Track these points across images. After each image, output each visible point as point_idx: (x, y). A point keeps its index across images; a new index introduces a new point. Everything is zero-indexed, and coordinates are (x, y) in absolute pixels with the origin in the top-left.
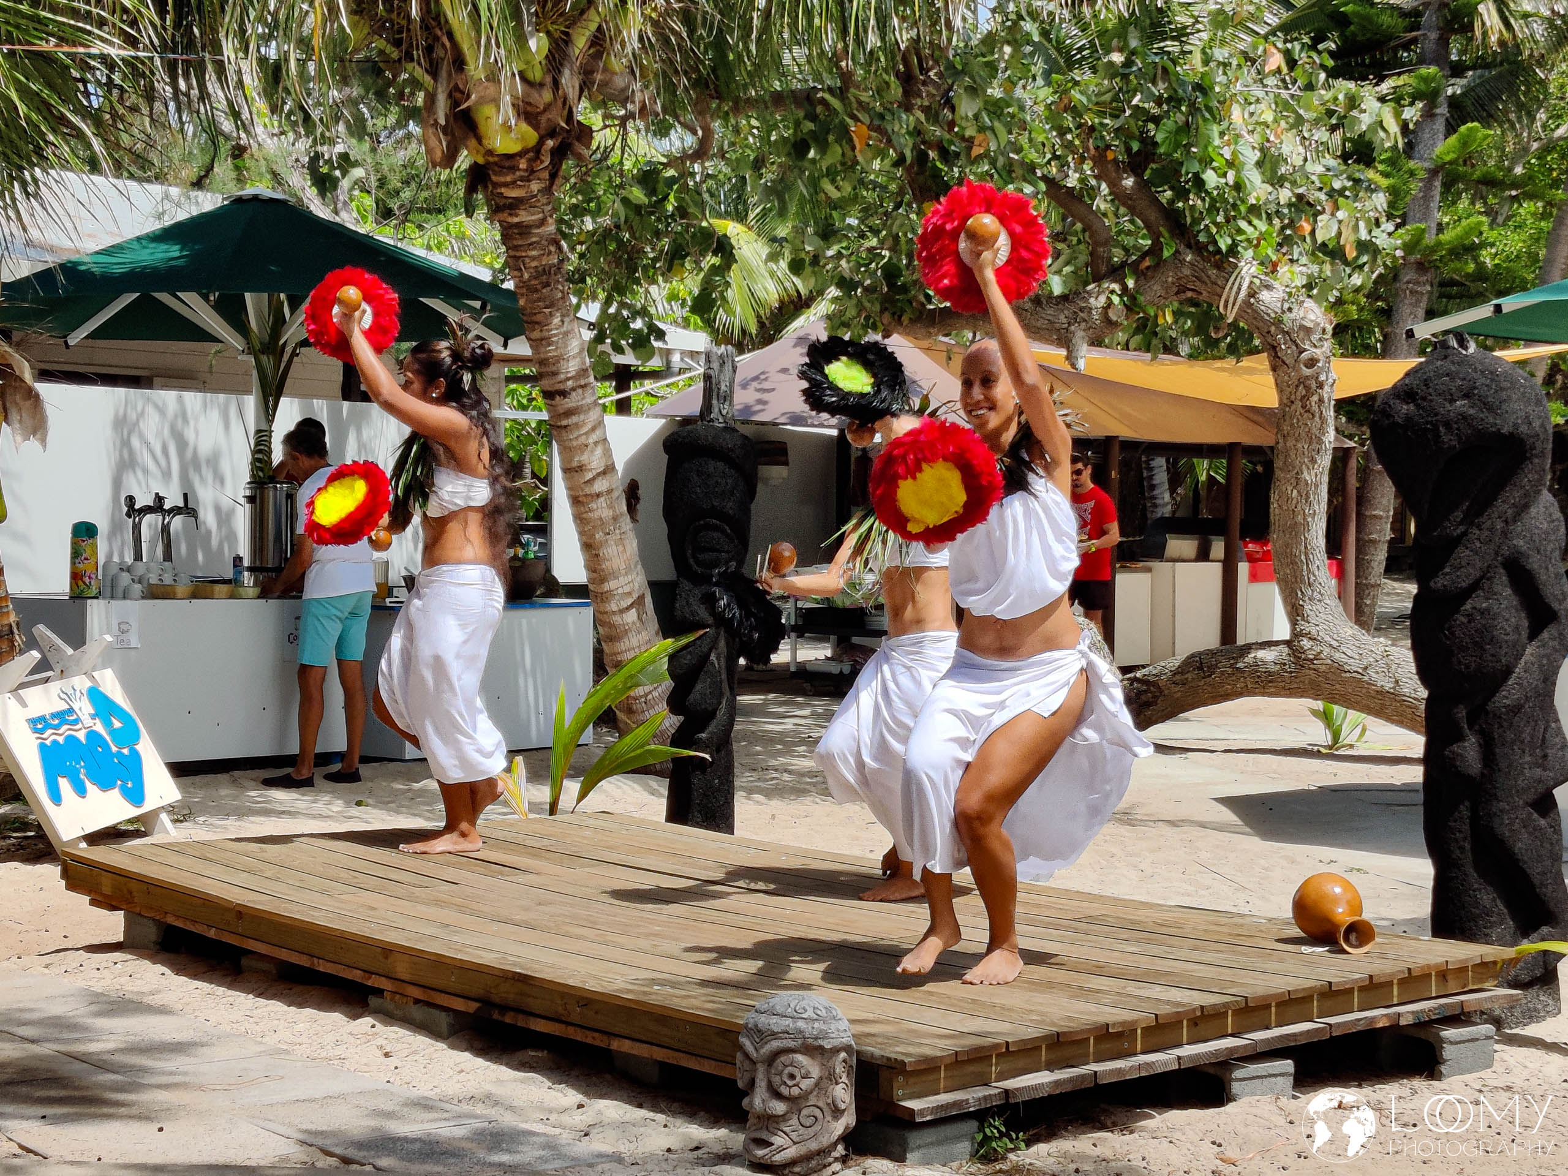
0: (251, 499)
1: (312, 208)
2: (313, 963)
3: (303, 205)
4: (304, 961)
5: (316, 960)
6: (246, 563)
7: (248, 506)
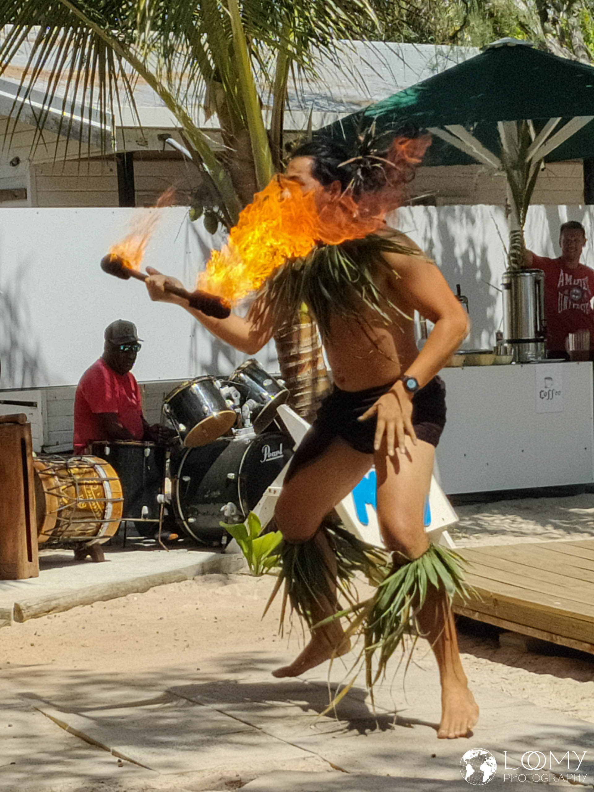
0: (508, 286)
1: (554, 50)
2: (552, 639)
3: (546, 49)
4: (545, 637)
5: (554, 636)
6: (506, 337)
7: (505, 291)
